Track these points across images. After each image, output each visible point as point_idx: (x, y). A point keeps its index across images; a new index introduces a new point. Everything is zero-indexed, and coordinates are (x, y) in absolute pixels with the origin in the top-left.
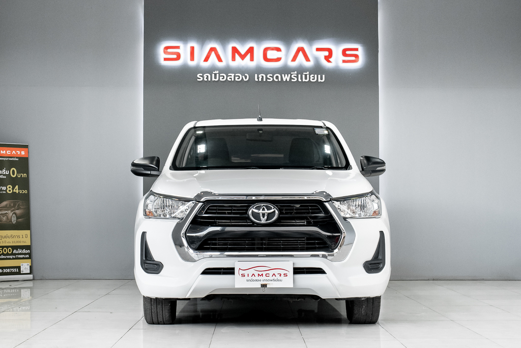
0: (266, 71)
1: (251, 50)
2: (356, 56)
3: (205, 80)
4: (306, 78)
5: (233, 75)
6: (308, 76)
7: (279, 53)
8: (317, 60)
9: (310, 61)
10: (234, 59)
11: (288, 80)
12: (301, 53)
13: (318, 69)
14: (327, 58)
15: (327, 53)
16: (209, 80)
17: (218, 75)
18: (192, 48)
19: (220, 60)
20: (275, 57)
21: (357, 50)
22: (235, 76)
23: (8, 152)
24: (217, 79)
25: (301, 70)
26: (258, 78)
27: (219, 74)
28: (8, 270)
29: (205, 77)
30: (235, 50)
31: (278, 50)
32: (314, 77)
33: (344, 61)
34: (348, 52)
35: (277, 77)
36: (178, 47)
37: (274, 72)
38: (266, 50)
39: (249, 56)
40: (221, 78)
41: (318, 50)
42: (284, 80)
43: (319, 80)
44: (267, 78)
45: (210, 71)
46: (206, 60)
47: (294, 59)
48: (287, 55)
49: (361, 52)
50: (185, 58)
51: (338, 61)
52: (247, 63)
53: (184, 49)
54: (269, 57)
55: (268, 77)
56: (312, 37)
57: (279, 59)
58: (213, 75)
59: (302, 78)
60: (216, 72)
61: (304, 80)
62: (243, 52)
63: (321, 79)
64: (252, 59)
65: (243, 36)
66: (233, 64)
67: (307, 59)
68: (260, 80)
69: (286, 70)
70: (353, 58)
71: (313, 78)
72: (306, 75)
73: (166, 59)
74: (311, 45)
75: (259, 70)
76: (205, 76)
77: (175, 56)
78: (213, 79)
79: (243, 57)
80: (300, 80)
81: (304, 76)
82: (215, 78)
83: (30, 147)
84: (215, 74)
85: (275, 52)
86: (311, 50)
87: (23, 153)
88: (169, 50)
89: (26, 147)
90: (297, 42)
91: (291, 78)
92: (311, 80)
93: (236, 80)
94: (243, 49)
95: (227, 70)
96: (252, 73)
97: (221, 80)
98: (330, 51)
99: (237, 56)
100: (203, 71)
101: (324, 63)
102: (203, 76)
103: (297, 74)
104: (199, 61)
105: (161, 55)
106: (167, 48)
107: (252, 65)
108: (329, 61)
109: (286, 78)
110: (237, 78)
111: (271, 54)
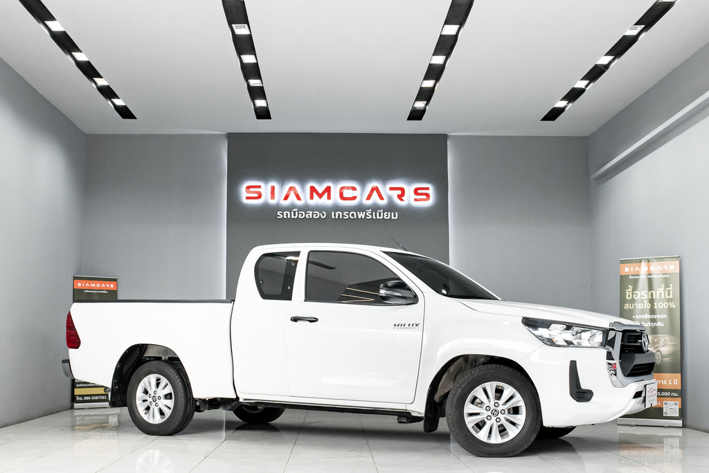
0: (342, 209)
1: (328, 190)
2: (428, 195)
3: (285, 217)
4: (380, 216)
5: (311, 213)
6: (382, 213)
7: (355, 192)
8: (390, 198)
9: (383, 199)
10: (312, 198)
11: (363, 217)
12: (375, 192)
13: (391, 207)
14: (400, 197)
15: (399, 192)
16: (289, 217)
17: (297, 213)
18: (273, 188)
19: (299, 198)
20: (351, 196)
21: (428, 189)
22: (313, 214)
23: (98, 285)
24: (296, 217)
25: (375, 208)
26: (335, 215)
27: (298, 211)
28: (97, 398)
29: (285, 215)
30: (313, 189)
31: (354, 189)
32: (387, 214)
33: (416, 200)
34: (419, 191)
35: (353, 215)
36: (259, 187)
37: (349, 209)
38: (342, 188)
39: (326, 194)
40: (300, 215)
41: (391, 189)
42: (360, 217)
43: (393, 218)
44: (343, 216)
45: (290, 209)
46: (286, 198)
47: (369, 198)
48: (362, 194)
49: (431, 192)
50: (266, 197)
51: (410, 199)
52: (324, 201)
53: (265, 188)
54: (345, 195)
55: (344, 214)
56: (385, 176)
57: (354, 198)
58: (292, 213)
59: (376, 216)
60: (295, 210)
61: (378, 217)
62: (320, 192)
63: (395, 216)
64: (329, 198)
65: (320, 177)
66: (311, 203)
67: (382, 198)
68: (337, 217)
69: (361, 208)
70: (425, 197)
71: (387, 216)
72: (380, 213)
73: (247, 198)
74: (384, 184)
75: (336, 208)
76: (285, 213)
77: (256, 195)
78: (293, 217)
79: (320, 196)
80: (374, 217)
81: (378, 213)
82: (295, 215)
83: (119, 281)
84: (295, 212)
85: (351, 191)
86: (385, 189)
87: (112, 286)
88: (251, 190)
89: (115, 280)
90: (371, 182)
91: (366, 216)
92: (385, 217)
93: (314, 217)
94: (320, 189)
95: (306, 208)
96: (329, 210)
97: (300, 217)
98: (402, 190)
99: (315, 195)
100: (283, 209)
101: (397, 201)
102: (283, 214)
103: (372, 212)
104: (279, 199)
105: (244, 194)
106: (248, 187)
107: (330, 203)
108: (402, 200)
109: (361, 215)
110: (314, 215)
111: (347, 193)
